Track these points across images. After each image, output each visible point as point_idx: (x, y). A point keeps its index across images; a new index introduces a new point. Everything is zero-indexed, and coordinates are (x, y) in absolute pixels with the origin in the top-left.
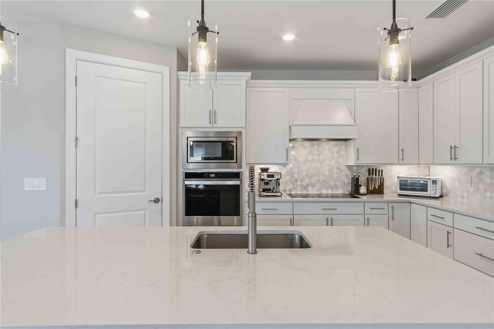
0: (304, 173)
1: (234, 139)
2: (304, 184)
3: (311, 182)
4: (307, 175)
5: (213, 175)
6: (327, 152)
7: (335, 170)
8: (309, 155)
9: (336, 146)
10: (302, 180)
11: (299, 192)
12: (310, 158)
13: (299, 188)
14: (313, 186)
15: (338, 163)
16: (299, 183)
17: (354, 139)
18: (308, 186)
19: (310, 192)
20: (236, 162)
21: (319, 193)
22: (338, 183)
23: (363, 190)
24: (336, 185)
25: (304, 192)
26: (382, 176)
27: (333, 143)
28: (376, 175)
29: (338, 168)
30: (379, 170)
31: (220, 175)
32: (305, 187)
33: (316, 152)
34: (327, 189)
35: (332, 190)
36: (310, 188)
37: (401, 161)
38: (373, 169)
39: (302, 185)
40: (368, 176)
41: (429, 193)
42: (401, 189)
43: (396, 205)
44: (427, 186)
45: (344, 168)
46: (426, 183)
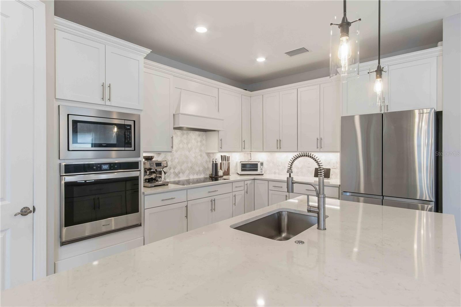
0: (176, 161)
1: (132, 123)
2: (177, 171)
3: (181, 169)
4: (179, 163)
5: (105, 167)
6: (193, 141)
7: (199, 157)
8: (180, 144)
9: (199, 135)
10: (175, 168)
11: (172, 180)
12: (181, 146)
13: (172, 176)
14: (183, 173)
15: (201, 151)
16: (172, 171)
17: (218, 131)
18: (179, 173)
19: (181, 179)
20: (135, 150)
21: (187, 178)
22: (201, 169)
23: (221, 173)
24: (199, 170)
25: (177, 179)
26: (229, 161)
27: (197, 133)
28: (226, 161)
29: (201, 156)
30: (227, 157)
31: (116, 166)
32: (177, 175)
33: (185, 141)
34: (194, 174)
35: (197, 175)
36: (181, 175)
37: (243, 149)
38: (224, 156)
39: (174, 173)
40: (221, 162)
41: (259, 172)
42: (242, 170)
43: (249, 182)
44: (257, 167)
45: (204, 155)
46: (257, 164)
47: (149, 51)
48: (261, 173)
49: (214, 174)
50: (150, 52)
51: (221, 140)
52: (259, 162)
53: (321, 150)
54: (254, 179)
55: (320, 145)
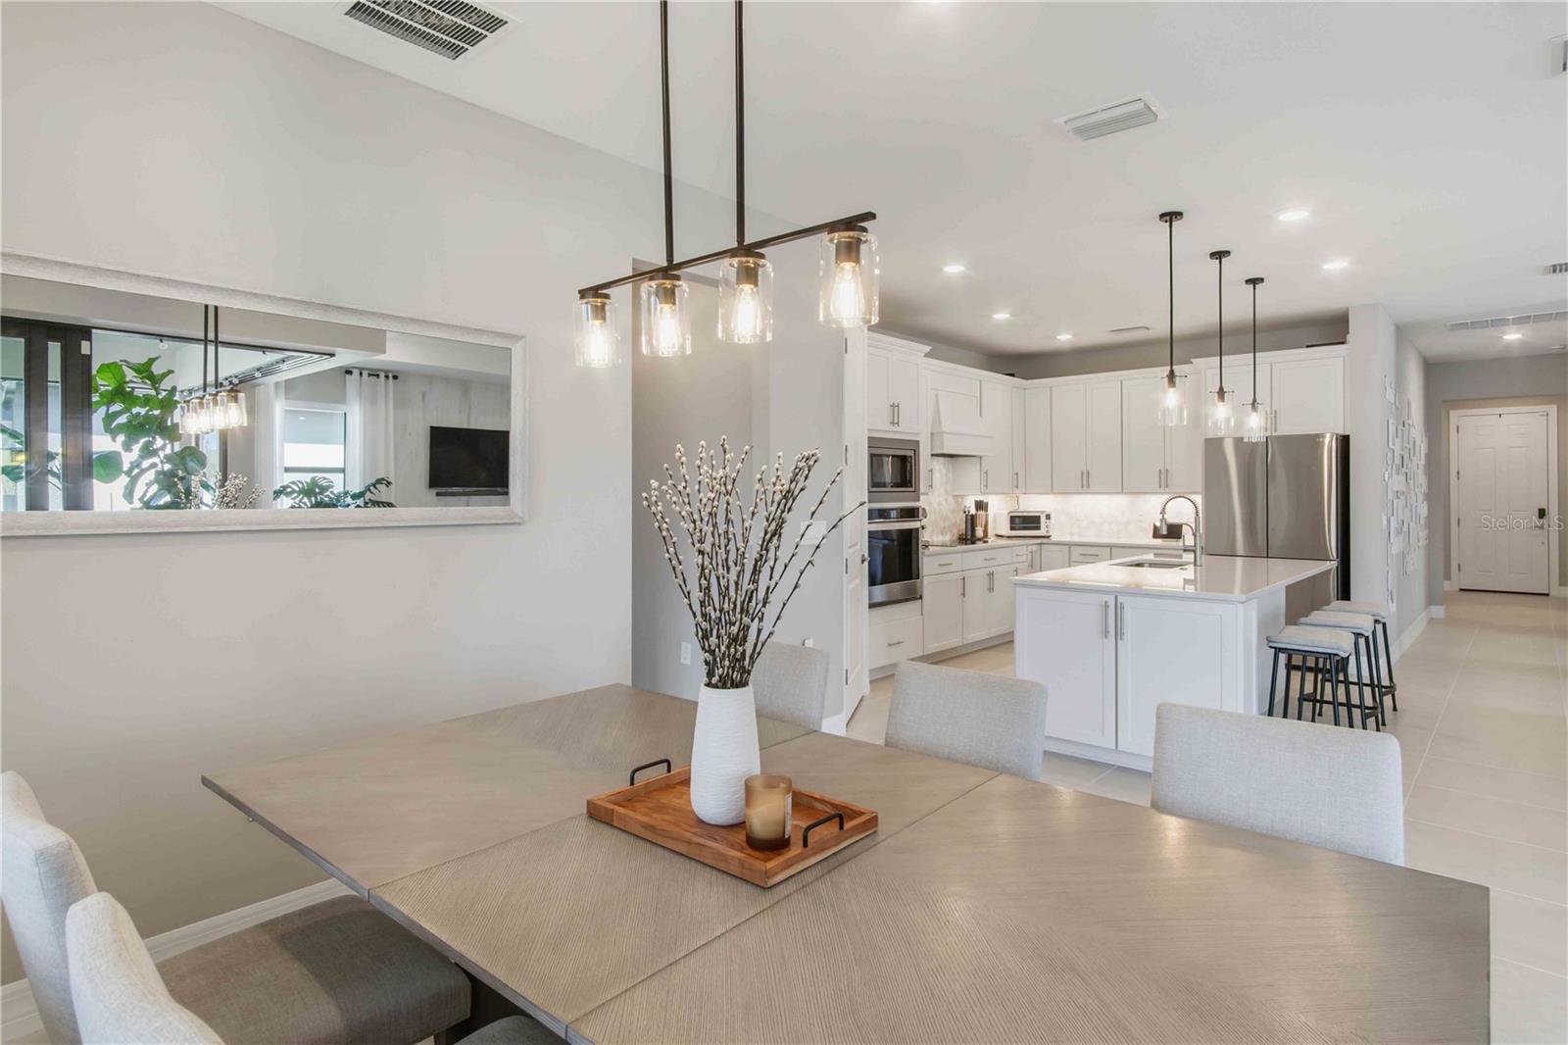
1: (911, 453)
7: (944, 503)
9: (945, 464)
15: (946, 492)
17: (981, 458)
20: (915, 491)
22: (947, 524)
23: (979, 532)
24: (944, 528)
26: (987, 510)
27: (942, 459)
28: (983, 510)
29: (947, 501)
30: (985, 502)
34: (937, 533)
35: (942, 535)
38: (980, 501)
40: (975, 512)
41: (1042, 532)
42: (1012, 529)
43: (1034, 548)
44: (1039, 523)
45: (951, 499)
46: (1038, 517)
47: (927, 349)
48: (1045, 534)
49: (969, 533)
50: (930, 347)
51: (986, 473)
52: (1042, 512)
53: (1167, 490)
54: (1041, 544)
55: (1164, 482)
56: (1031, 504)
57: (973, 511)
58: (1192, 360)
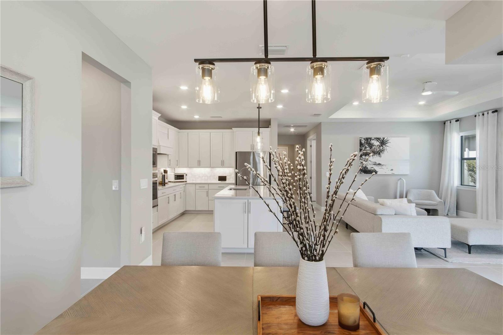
17: (168, 155)
23: (166, 181)
42: (175, 179)
43: (183, 185)
46: (183, 175)
48: (185, 181)
49: (163, 181)
50: (160, 115)
51: (170, 160)
52: (185, 173)
53: (223, 166)
54: (185, 184)
55: (223, 165)
56: (180, 171)
57: (163, 174)
58: (233, 128)
